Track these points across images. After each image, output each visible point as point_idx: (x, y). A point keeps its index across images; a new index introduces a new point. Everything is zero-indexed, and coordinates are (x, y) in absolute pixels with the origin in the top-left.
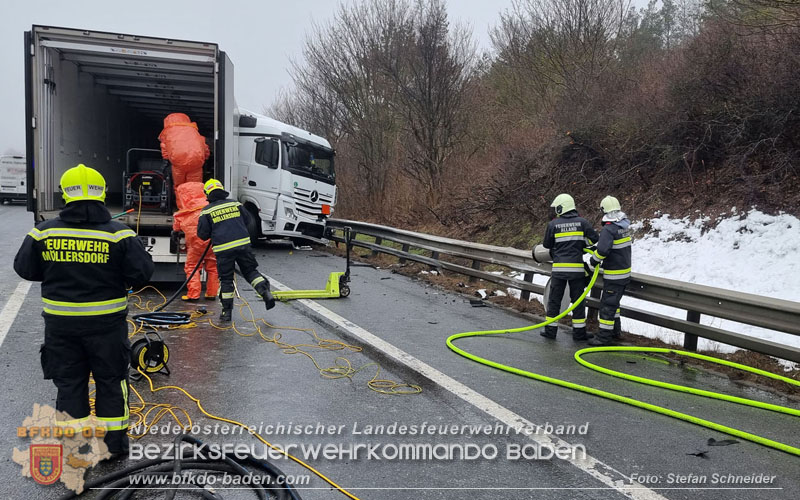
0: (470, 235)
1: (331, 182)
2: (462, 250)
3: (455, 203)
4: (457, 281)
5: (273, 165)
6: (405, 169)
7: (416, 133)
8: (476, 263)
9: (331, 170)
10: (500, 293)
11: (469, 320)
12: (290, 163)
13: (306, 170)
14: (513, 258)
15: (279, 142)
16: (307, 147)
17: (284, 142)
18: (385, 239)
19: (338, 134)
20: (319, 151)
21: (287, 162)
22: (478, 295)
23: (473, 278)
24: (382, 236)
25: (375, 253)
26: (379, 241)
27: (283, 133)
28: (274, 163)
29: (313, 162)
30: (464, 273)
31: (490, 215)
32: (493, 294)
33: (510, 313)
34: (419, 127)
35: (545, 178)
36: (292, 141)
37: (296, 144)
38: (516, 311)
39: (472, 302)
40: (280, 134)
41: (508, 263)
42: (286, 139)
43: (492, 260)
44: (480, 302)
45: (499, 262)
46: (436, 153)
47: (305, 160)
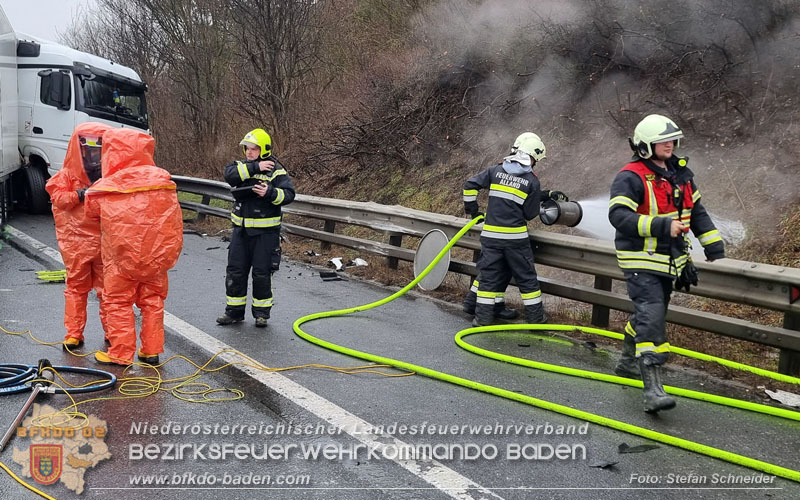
0: (326, 189)
1: (143, 126)
2: (311, 208)
3: (306, 148)
4: (304, 249)
5: (63, 105)
6: (241, 107)
7: (253, 59)
8: (330, 225)
9: (143, 110)
10: (360, 262)
11: (317, 298)
12: (86, 103)
13: (107, 110)
14: (376, 216)
15: (71, 74)
16: (109, 82)
17: (77, 75)
18: (214, 197)
19: (155, 64)
20: (125, 86)
21: (82, 102)
22: (332, 265)
23: (326, 245)
24: (209, 193)
25: (202, 215)
26: (206, 201)
27: (76, 63)
28: (65, 102)
29: (117, 100)
30: (315, 237)
31: (350, 163)
32: (350, 263)
33: (371, 287)
34: (256, 52)
35: (417, 111)
36: (89, 73)
37: (93, 76)
38: (380, 285)
39: (323, 275)
40: (72, 65)
41: (369, 223)
42: (80, 71)
43: (349, 219)
44: (334, 275)
45: (358, 221)
46: (280, 84)
47: (105, 97)
